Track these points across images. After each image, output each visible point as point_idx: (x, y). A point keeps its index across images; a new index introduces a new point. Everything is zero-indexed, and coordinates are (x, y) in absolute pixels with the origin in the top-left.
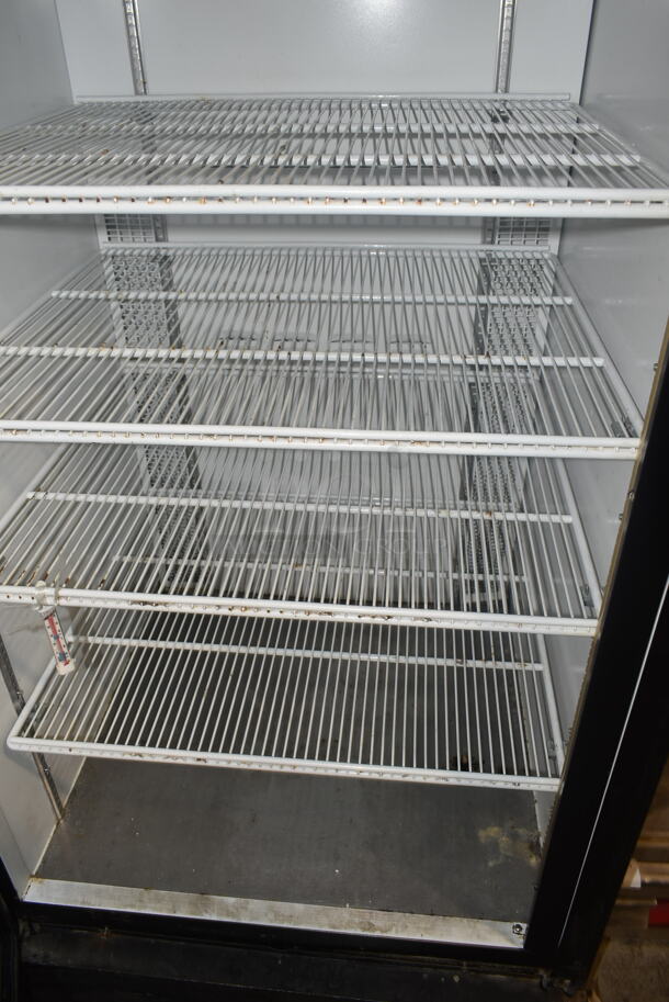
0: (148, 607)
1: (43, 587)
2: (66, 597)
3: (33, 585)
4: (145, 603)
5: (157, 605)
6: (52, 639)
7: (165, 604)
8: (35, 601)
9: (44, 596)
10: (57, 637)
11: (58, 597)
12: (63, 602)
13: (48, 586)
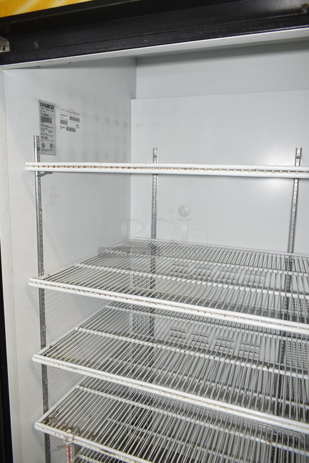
0: (107, 454)
1: (70, 433)
2: (77, 440)
3: (66, 431)
4: (106, 451)
5: (111, 453)
6: (68, 458)
7: (114, 454)
8: (65, 439)
9: (68, 437)
10: (70, 457)
11: (73, 439)
12: (75, 442)
13: (72, 432)
